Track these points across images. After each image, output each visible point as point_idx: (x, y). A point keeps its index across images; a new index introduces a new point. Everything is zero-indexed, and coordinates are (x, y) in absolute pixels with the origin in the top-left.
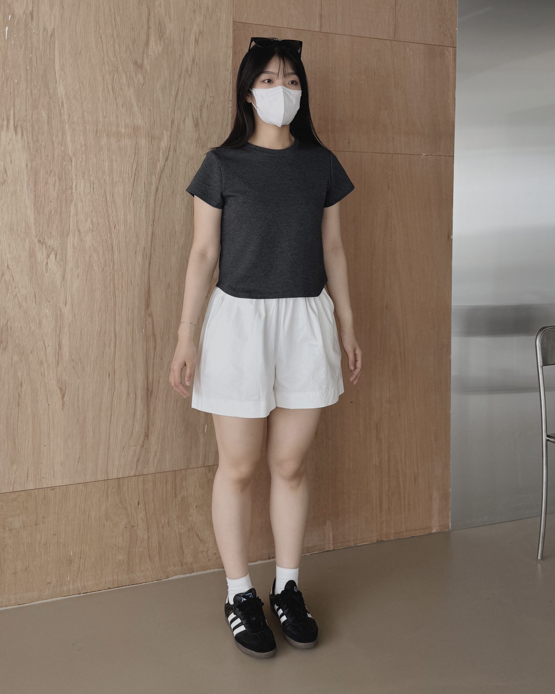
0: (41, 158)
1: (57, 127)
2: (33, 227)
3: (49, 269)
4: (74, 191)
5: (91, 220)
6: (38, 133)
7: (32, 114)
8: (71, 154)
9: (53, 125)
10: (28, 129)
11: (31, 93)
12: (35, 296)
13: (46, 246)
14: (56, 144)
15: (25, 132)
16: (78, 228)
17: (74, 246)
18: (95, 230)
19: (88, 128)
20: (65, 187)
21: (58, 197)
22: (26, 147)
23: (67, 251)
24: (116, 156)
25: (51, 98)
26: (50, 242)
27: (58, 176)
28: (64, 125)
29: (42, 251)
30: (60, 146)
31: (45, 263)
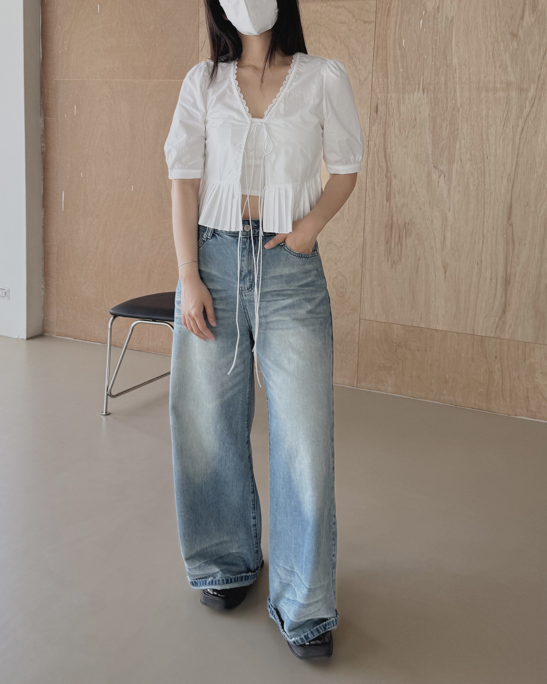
0: (439, 110)
1: (451, 87)
2: (431, 157)
3: (439, 186)
4: (459, 132)
5: (470, 153)
6: (438, 92)
7: (435, 79)
8: (459, 106)
9: (448, 85)
10: (432, 90)
11: (435, 64)
12: (430, 204)
13: (438, 171)
14: (449, 99)
15: (429, 92)
16: (460, 159)
17: (457, 171)
18: (472, 160)
19: (472, 86)
20: (453, 129)
21: (448, 136)
22: (429, 102)
23: (452, 174)
24: (492, 105)
25: (448, 66)
26: (441, 167)
27: (449, 122)
28: (456, 85)
29: (436, 174)
30: (452, 100)
31: (437, 181)
